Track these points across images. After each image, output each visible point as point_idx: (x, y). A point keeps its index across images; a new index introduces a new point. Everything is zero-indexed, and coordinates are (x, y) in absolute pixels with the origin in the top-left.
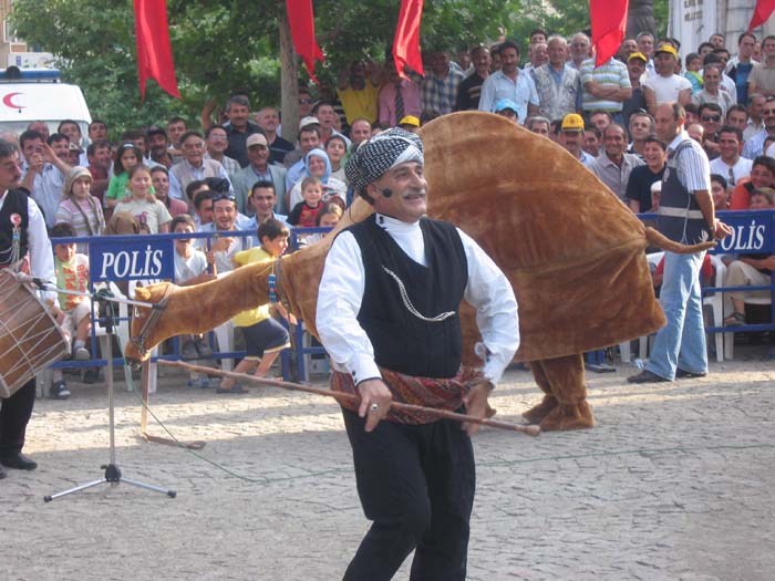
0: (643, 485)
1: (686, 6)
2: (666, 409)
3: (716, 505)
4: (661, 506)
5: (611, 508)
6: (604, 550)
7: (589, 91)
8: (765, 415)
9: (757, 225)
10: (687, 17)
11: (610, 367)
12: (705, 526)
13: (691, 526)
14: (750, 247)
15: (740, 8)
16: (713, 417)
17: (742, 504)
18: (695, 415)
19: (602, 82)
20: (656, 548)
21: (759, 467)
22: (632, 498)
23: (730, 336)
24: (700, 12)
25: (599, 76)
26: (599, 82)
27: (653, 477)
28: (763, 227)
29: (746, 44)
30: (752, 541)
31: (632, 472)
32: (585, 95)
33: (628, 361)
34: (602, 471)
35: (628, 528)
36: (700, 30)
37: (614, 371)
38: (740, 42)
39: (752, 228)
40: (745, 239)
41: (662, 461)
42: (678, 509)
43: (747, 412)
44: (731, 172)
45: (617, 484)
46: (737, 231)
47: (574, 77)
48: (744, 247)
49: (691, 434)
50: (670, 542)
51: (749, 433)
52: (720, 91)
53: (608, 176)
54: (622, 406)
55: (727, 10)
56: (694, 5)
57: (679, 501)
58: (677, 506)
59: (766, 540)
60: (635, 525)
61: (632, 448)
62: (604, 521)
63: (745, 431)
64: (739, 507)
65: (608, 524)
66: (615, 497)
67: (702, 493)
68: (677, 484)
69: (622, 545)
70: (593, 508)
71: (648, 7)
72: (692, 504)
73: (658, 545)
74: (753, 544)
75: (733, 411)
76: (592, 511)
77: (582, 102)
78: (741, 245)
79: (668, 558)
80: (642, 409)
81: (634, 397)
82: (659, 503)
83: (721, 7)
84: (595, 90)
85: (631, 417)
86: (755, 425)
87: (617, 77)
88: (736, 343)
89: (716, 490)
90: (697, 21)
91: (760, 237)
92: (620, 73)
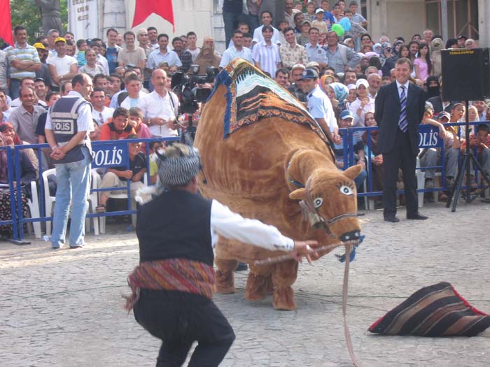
0: (39, 317)
1: (78, 12)
2: (59, 267)
3: (84, 327)
4: (49, 330)
5: (17, 332)
6: (9, 360)
7: (14, 66)
8: (121, 268)
9: (117, 149)
10: (79, 19)
11: (27, 242)
12: (75, 340)
13: (68, 341)
14: (113, 163)
15: (112, 13)
16: (88, 271)
17: (100, 325)
18: (78, 270)
19: (22, 59)
20: (43, 356)
21: (113, 301)
22: (32, 325)
23: (103, 219)
24: (87, 15)
25: (20, 56)
26: (20, 60)
27: (46, 311)
28: (121, 151)
29: (111, 36)
30: (104, 348)
31: (34, 308)
32: (12, 68)
33: (40, 237)
34: (14, 308)
35: (27, 344)
36: (87, 26)
37: (29, 243)
38: (108, 34)
39: (114, 151)
40: (110, 158)
41: (53, 300)
42: (60, 331)
43: (110, 266)
44: (100, 115)
45: (24, 316)
46: (105, 153)
47: (5, 57)
48: (109, 164)
49: (74, 282)
50: (53, 352)
51: (110, 280)
52: (97, 65)
53: (25, 120)
54: (33, 266)
55: (104, 14)
56: (83, 11)
57: (61, 325)
58: (60, 328)
59: (112, 347)
60: (32, 342)
61: (35, 293)
62: (12, 341)
63: (107, 278)
64: (98, 327)
65: (15, 343)
66: (21, 325)
67: (76, 319)
68: (61, 314)
69: (23, 356)
70: (6, 333)
71: (57, 12)
72: (69, 327)
73: (45, 354)
74: (103, 350)
75: (101, 266)
76: (6, 335)
77: (10, 73)
78: (108, 162)
79: (50, 363)
80: (44, 267)
81: (40, 260)
82: (48, 327)
83: (100, 12)
84: (18, 65)
85: (38, 273)
86: (114, 275)
87: (31, 56)
88: (107, 223)
89: (86, 317)
90: (85, 21)
91: (119, 157)
92: (33, 54)
